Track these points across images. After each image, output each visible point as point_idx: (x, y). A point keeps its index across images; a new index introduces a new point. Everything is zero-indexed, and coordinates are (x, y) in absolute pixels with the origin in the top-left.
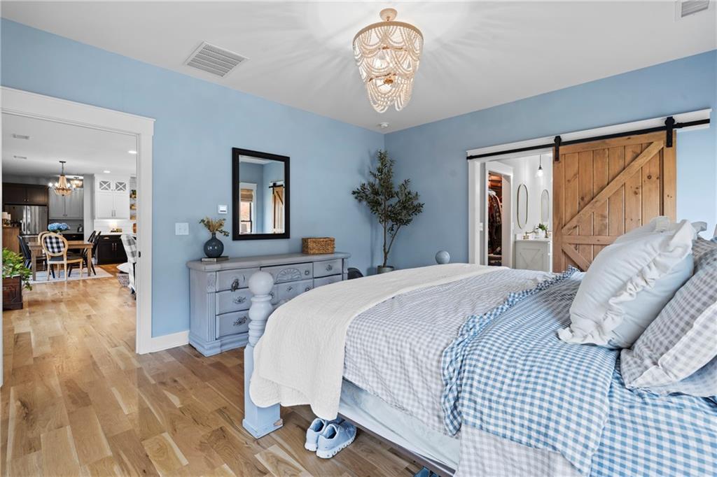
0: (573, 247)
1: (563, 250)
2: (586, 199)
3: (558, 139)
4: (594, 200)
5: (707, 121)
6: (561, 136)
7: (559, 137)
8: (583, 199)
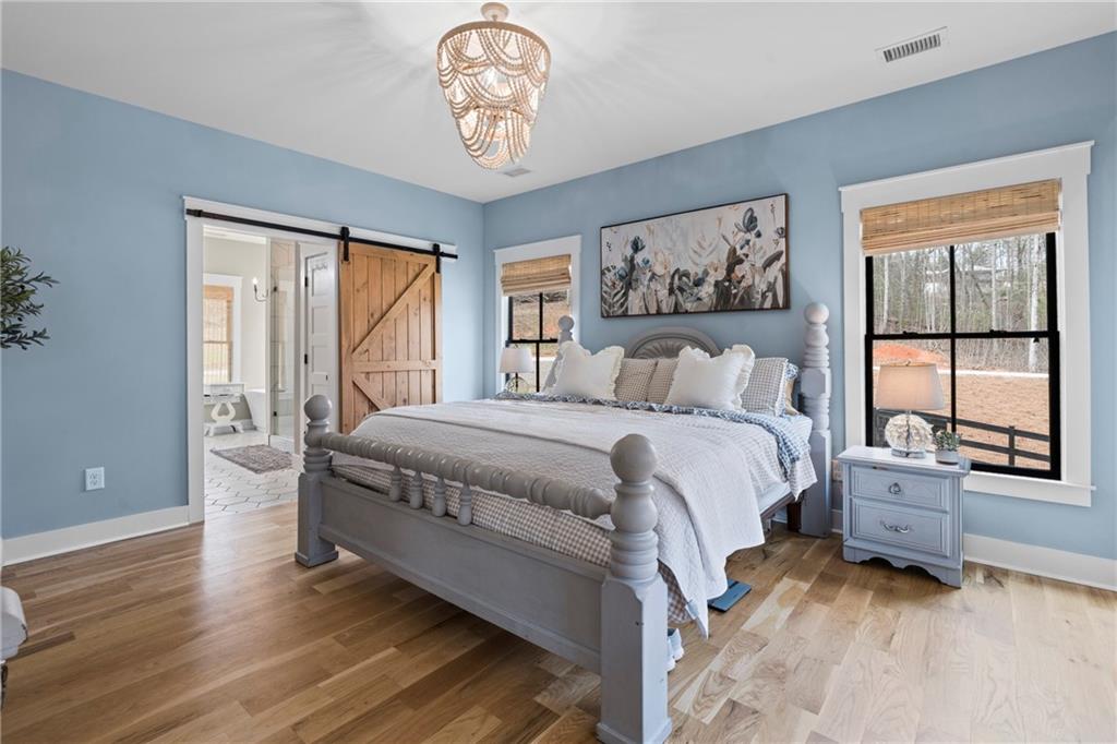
0: (363, 375)
1: (354, 383)
2: (376, 316)
3: (345, 231)
4: (384, 319)
5: (456, 257)
6: (350, 229)
7: (347, 229)
8: (372, 315)
